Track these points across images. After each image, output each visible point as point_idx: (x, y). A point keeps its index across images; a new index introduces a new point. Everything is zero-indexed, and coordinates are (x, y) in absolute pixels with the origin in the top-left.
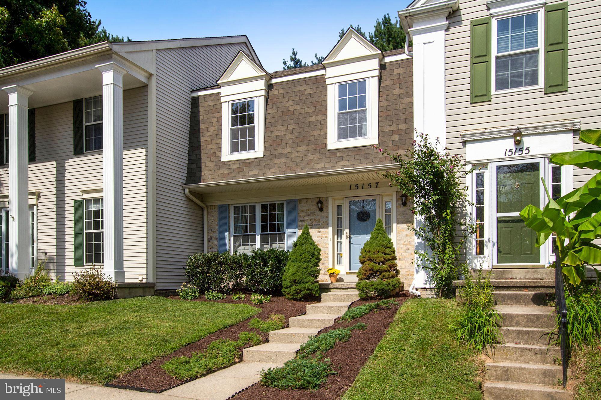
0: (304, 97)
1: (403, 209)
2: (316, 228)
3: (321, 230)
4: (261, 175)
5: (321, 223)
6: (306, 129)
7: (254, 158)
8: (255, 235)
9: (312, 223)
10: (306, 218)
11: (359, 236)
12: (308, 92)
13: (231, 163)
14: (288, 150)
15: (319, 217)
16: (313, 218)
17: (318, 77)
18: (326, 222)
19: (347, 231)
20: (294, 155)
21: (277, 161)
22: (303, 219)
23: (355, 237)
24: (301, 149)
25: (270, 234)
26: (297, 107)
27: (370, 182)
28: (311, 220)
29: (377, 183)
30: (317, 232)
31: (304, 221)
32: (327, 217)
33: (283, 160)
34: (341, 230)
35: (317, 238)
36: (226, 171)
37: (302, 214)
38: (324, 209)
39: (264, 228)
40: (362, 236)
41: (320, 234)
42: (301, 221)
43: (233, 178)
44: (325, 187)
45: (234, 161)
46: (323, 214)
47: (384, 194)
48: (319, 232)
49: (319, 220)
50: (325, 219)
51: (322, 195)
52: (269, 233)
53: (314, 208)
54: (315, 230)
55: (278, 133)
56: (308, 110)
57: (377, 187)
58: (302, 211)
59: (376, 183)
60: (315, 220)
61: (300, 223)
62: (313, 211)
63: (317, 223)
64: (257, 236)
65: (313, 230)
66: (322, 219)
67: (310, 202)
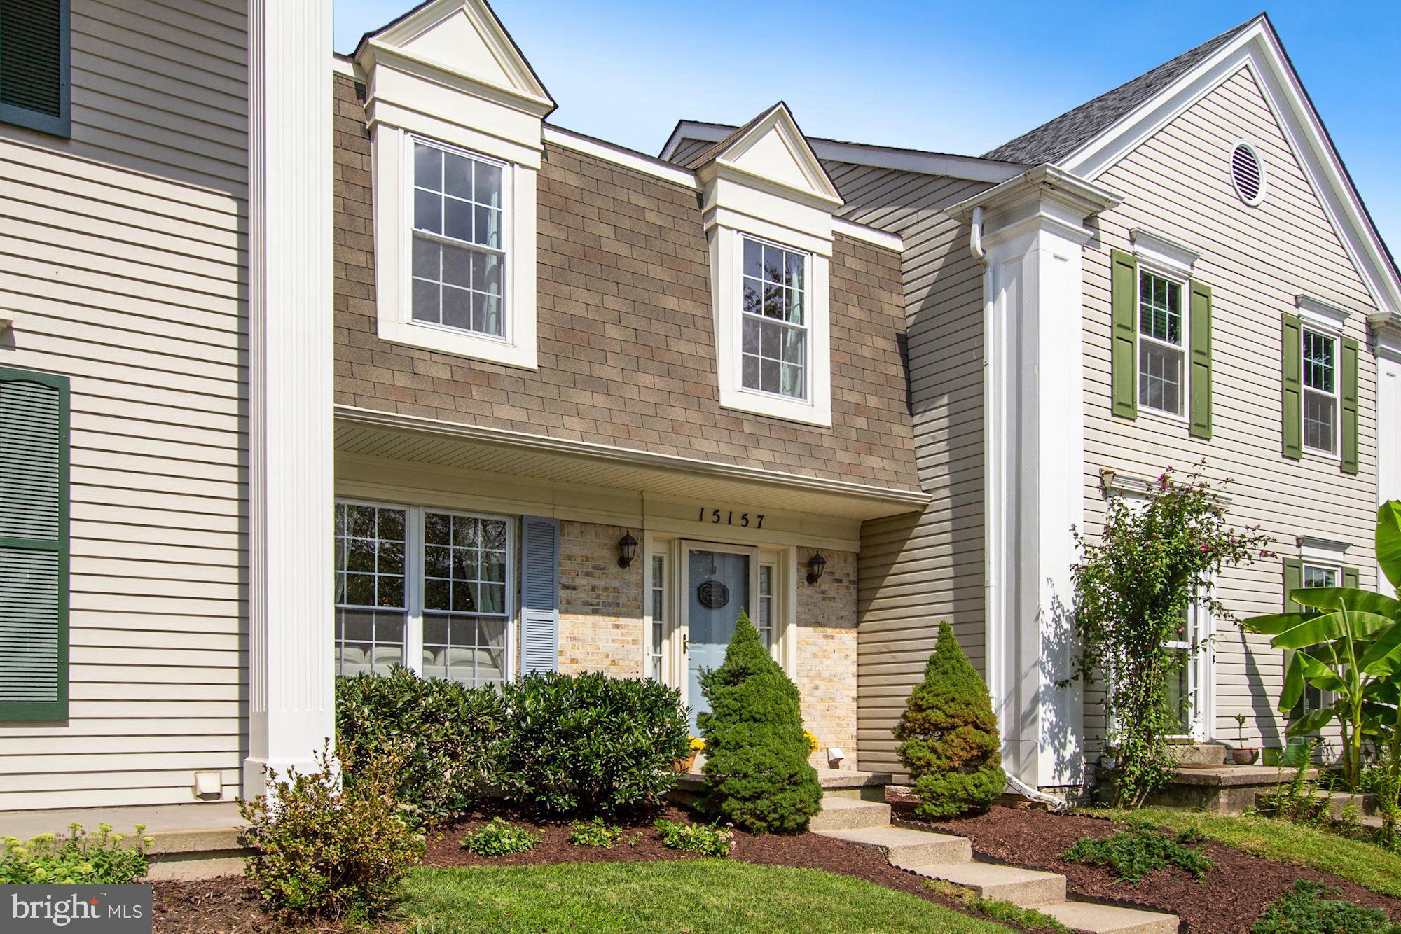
0: (643, 228)
1: (808, 591)
2: (608, 615)
3: (622, 621)
4: (537, 428)
5: (623, 600)
6: (658, 327)
7: (506, 366)
8: (406, 614)
9: (598, 597)
10: (581, 581)
11: (701, 645)
12: (652, 217)
13: (417, 354)
14: (615, 375)
15: (616, 584)
16: (600, 583)
17: (674, 188)
18: (636, 599)
19: (685, 630)
20: (632, 393)
21: (583, 397)
22: (571, 584)
24: (646, 379)
25: (453, 617)
26: (623, 250)
27: (746, 512)
28: (593, 589)
29: (761, 517)
30: (610, 626)
31: (574, 588)
32: (640, 585)
33: (600, 400)
35: (611, 644)
36: (402, 380)
37: (568, 565)
38: (632, 562)
39: (435, 596)
41: (619, 631)
42: (565, 587)
43: (437, 412)
44: (641, 501)
45: (432, 352)
46: (627, 577)
47: (763, 545)
48: (617, 627)
49: (616, 590)
50: (634, 591)
51: (631, 522)
52: (451, 612)
53: (606, 556)
54: (606, 619)
55: (579, 311)
56: (657, 272)
57: (759, 526)
58: (569, 557)
59: (759, 516)
60: (606, 589)
61: (563, 593)
62: (600, 563)
63: (610, 601)
64: (410, 618)
65: (601, 618)
66: (624, 590)
67: (593, 534)
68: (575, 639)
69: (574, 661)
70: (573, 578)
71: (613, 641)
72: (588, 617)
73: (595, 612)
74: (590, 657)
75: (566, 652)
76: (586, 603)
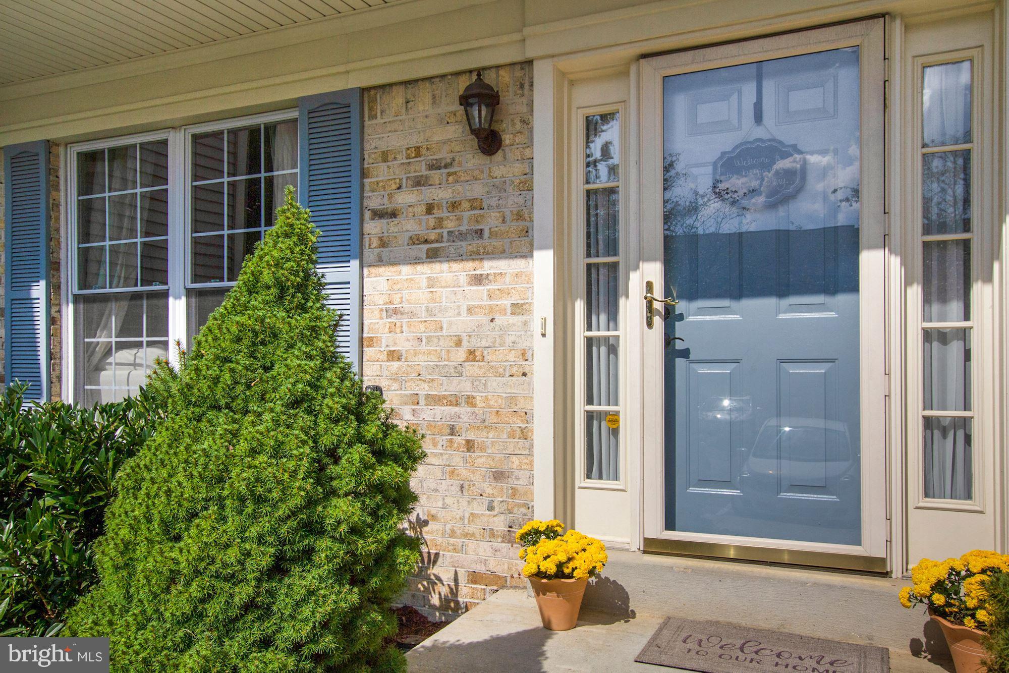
2: (460, 257)
3: (488, 267)
5: (492, 221)
8: (165, 295)
9: (440, 222)
10: (405, 198)
11: (726, 303)
15: (477, 190)
16: (442, 194)
18: (519, 216)
19: (653, 271)
22: (389, 206)
23: (701, 311)
28: (430, 209)
30: (463, 279)
31: (393, 215)
32: (526, 185)
34: (614, 266)
35: (464, 317)
37: (382, 172)
38: (507, 139)
40: (748, 304)
41: (482, 290)
42: (378, 214)
46: (498, 171)
48: (478, 280)
49: (476, 204)
50: (513, 200)
54: (455, 266)
58: (385, 157)
60: (454, 205)
61: (373, 227)
62: (444, 155)
63: (463, 228)
64: (171, 300)
65: (445, 266)
66: (494, 202)
67: (428, 98)
68: (396, 312)
69: (394, 356)
70: (391, 196)
71: (470, 310)
72: (419, 268)
73: (433, 256)
74: (424, 347)
75: (379, 340)
76: (415, 241)
